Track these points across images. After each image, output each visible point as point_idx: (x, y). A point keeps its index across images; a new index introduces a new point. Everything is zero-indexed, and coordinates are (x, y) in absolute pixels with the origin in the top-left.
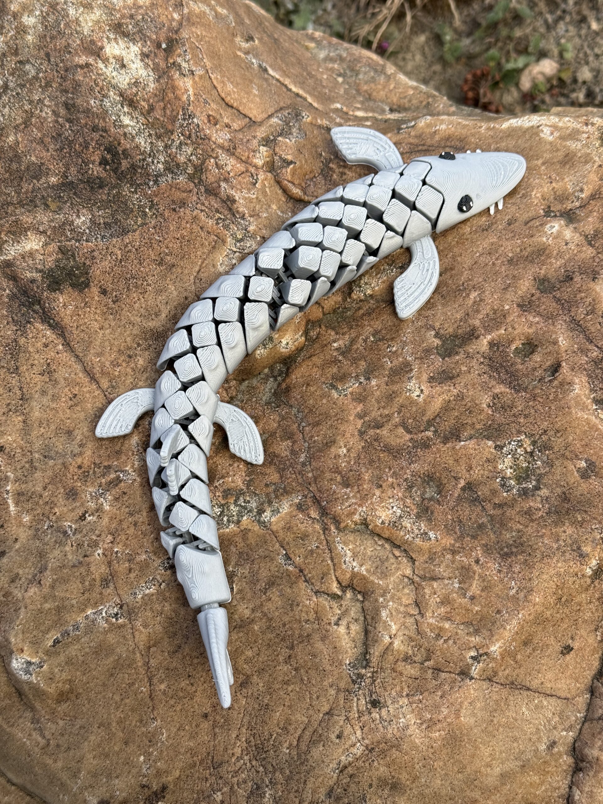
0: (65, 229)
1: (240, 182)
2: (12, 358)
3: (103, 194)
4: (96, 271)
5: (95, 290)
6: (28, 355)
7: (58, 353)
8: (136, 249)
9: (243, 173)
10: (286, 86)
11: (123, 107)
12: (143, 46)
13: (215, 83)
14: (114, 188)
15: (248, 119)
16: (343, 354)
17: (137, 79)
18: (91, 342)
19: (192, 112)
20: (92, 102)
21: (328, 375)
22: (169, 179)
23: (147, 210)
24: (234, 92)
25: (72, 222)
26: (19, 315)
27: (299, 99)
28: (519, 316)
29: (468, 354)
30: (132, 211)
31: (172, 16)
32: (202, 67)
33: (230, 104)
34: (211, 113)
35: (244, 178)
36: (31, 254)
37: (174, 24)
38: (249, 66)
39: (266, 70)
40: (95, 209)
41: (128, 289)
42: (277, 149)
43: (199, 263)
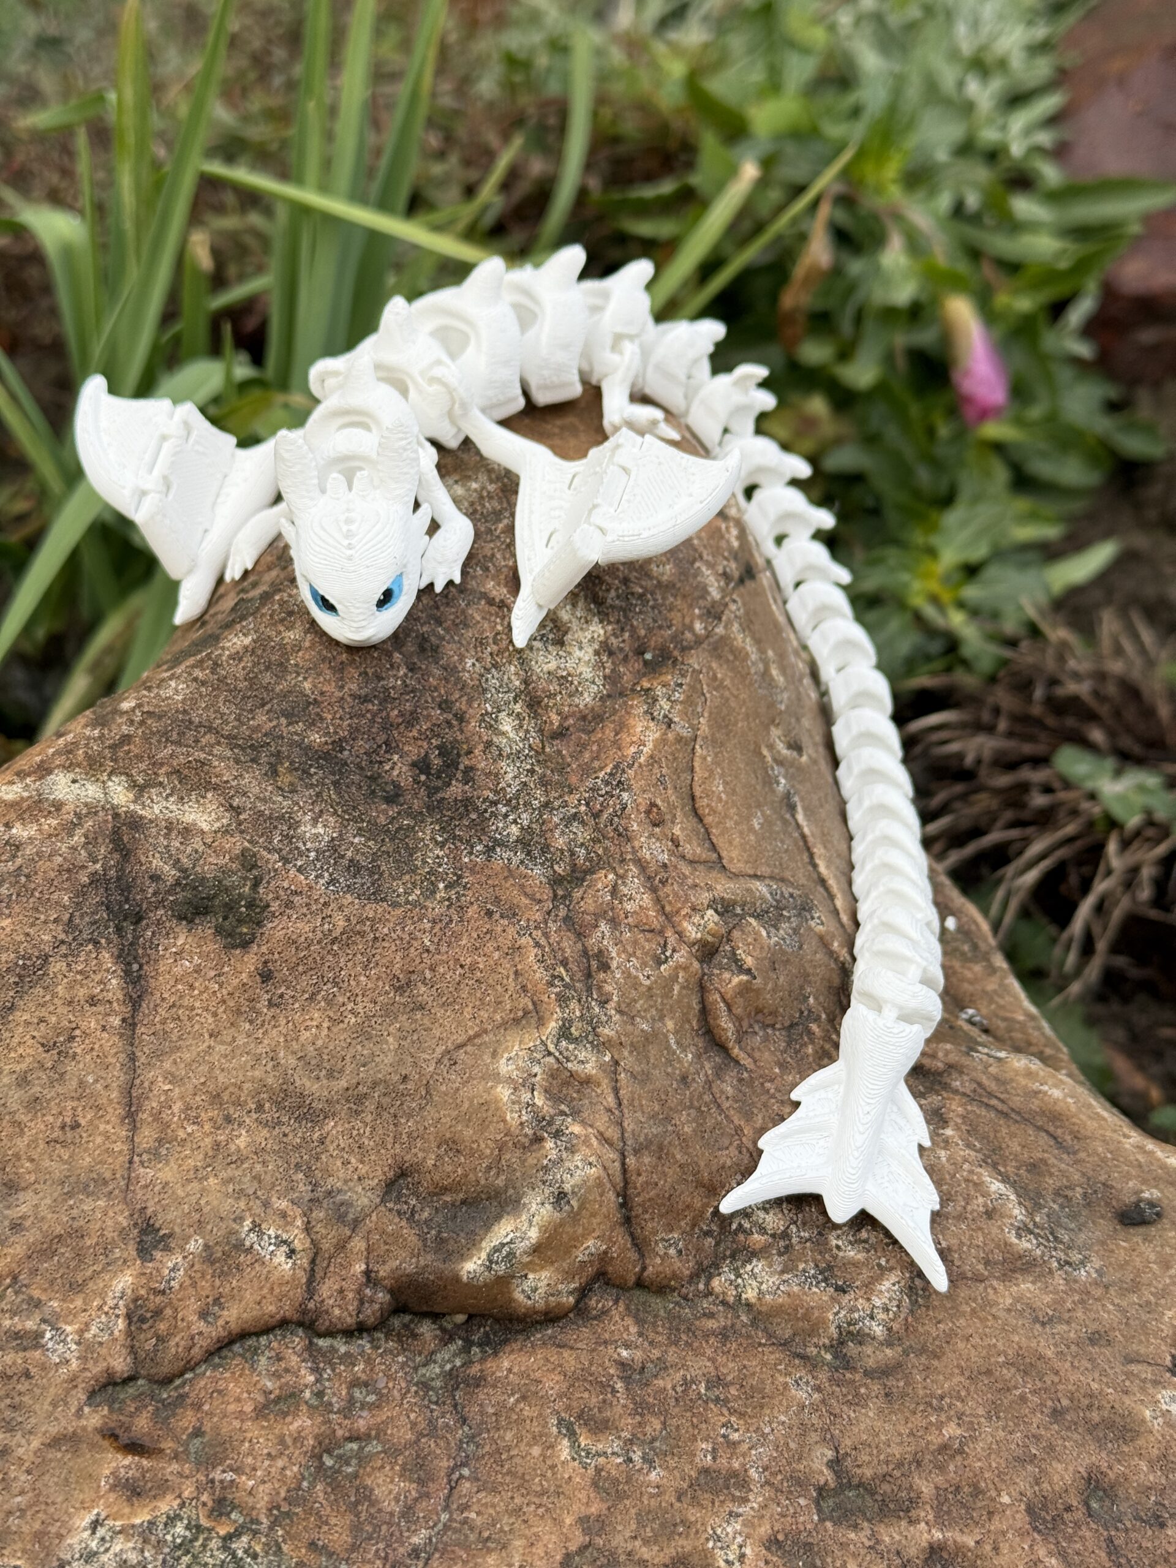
0: (275, 827)
1: (635, 943)
2: (16, 983)
3: (382, 813)
4: (277, 929)
5: (249, 962)
6: (48, 998)
7: (104, 1029)
8: (376, 938)
9: (652, 931)
10: (811, 856)
11: (516, 702)
12: (615, 635)
13: (696, 764)
14: (410, 815)
15: (715, 855)
16: (627, 1380)
17: (569, 674)
18: (179, 1048)
19: (629, 779)
20: (469, 662)
21: (575, 1404)
22: (515, 861)
23: (441, 885)
24: (720, 799)
25: (298, 824)
26: (87, 919)
27: (821, 890)
28: (1022, 1534)
29: (878, 1542)
30: (413, 871)
31: (692, 622)
32: (691, 726)
33: (700, 812)
34: (659, 802)
35: (648, 940)
36: (187, 831)
37: (688, 635)
38: (769, 782)
39: (792, 808)
40: (352, 828)
41: (312, 998)
42: (736, 934)
43: (471, 1033)
